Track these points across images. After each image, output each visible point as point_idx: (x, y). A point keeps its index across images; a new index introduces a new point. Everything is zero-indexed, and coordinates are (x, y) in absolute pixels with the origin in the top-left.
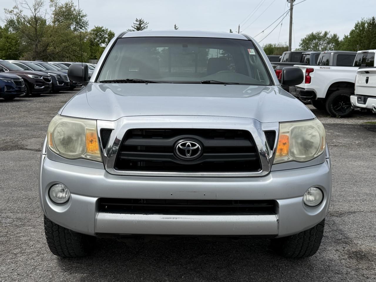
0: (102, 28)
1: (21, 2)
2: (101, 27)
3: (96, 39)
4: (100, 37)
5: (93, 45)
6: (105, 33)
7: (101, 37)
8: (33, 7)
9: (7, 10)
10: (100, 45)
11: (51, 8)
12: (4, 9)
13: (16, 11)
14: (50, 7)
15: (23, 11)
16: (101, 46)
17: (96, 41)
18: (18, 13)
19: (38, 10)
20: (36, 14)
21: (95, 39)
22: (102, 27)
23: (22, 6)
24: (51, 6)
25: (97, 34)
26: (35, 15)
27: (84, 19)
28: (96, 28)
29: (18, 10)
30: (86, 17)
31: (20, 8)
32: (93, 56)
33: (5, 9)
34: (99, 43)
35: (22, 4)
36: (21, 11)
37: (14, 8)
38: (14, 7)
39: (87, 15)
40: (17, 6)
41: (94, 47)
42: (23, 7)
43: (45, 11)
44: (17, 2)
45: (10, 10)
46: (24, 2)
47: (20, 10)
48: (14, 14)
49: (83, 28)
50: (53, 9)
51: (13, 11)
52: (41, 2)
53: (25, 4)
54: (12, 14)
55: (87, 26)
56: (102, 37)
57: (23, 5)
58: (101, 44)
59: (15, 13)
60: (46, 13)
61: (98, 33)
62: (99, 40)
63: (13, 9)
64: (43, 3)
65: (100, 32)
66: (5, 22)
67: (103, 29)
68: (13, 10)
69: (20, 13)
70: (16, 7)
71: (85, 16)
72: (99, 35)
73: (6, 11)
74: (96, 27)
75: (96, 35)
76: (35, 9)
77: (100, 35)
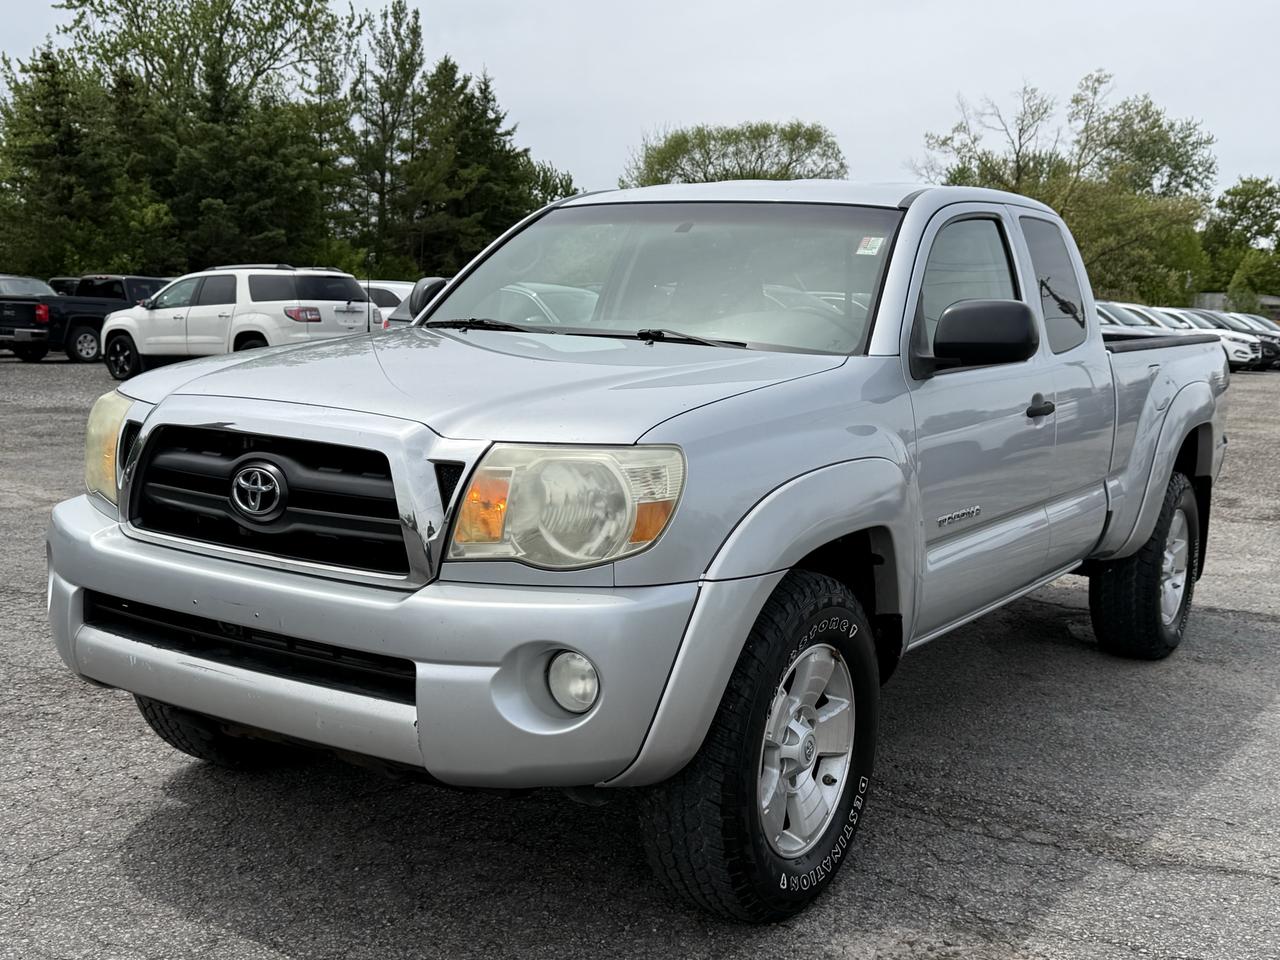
0: (1265, 183)
1: (980, 109)
2: (1263, 180)
3: (1239, 223)
4: (1254, 215)
5: (1226, 245)
6: (1275, 201)
7: (1258, 213)
8: (1015, 125)
9: (933, 138)
10: (1252, 241)
11: (1074, 124)
12: (927, 136)
13: (959, 139)
14: (1070, 121)
15: (981, 137)
16: (1254, 246)
17: (1237, 227)
18: (966, 145)
19: (1032, 131)
20: (1021, 147)
21: (1233, 222)
22: (1268, 180)
23: (980, 122)
24: (1074, 116)
25: (1247, 203)
26: (1017, 148)
27: (1202, 153)
28: (1244, 182)
29: (967, 136)
30: (1210, 146)
31: (975, 128)
32: (1219, 281)
33: (929, 134)
34: (1249, 235)
35: (983, 114)
36: (976, 139)
37: (956, 130)
38: (957, 128)
39: (1214, 140)
40: (967, 123)
41: (1226, 252)
42: (985, 126)
43: (1056, 134)
44: (968, 109)
45: (942, 138)
46: (990, 110)
47: (972, 134)
48: (953, 148)
49: (1196, 186)
50: (1081, 124)
51: (951, 139)
52: (1045, 106)
53: (992, 114)
54: (949, 149)
55: (1211, 176)
56: (1262, 213)
57: (987, 120)
58: (1255, 238)
59: (957, 144)
60: (1056, 142)
61: (1250, 203)
62: (1252, 226)
63: (954, 132)
64: (1048, 110)
65: (1258, 199)
66: (922, 175)
67: (1268, 186)
68: (949, 135)
69: (973, 143)
70: (961, 128)
71: (1209, 141)
72: (1251, 206)
73: (930, 141)
74: (1245, 179)
75: (1243, 208)
76: (1020, 131)
77: (1258, 207)
